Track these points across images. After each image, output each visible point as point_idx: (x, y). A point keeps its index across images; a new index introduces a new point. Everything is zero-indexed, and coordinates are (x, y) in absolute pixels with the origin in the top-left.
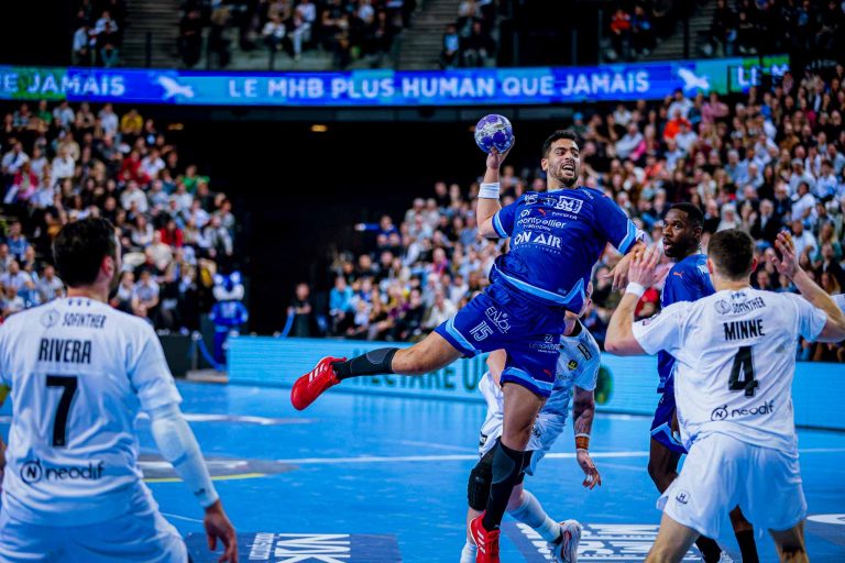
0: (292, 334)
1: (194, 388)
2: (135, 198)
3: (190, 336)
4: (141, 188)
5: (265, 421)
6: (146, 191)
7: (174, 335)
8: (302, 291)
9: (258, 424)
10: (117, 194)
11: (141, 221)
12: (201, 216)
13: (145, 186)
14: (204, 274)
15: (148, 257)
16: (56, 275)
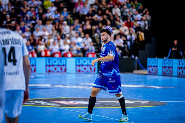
0: (170, 57)
1: (136, 76)
2: (117, 11)
3: (135, 58)
4: (118, 8)
5: (158, 88)
6: (120, 8)
7: (129, 58)
8: (176, 42)
9: (155, 88)
10: (110, 10)
11: (118, 19)
12: (139, 16)
13: (119, 7)
14: (140, 36)
15: (120, 31)
16: (90, 37)
